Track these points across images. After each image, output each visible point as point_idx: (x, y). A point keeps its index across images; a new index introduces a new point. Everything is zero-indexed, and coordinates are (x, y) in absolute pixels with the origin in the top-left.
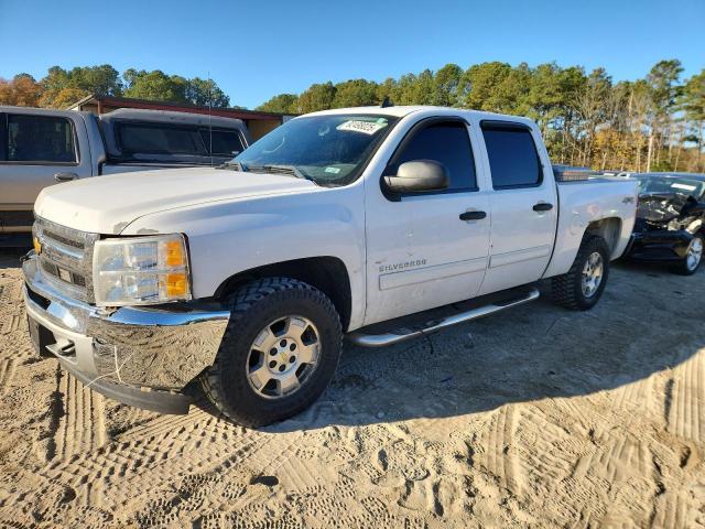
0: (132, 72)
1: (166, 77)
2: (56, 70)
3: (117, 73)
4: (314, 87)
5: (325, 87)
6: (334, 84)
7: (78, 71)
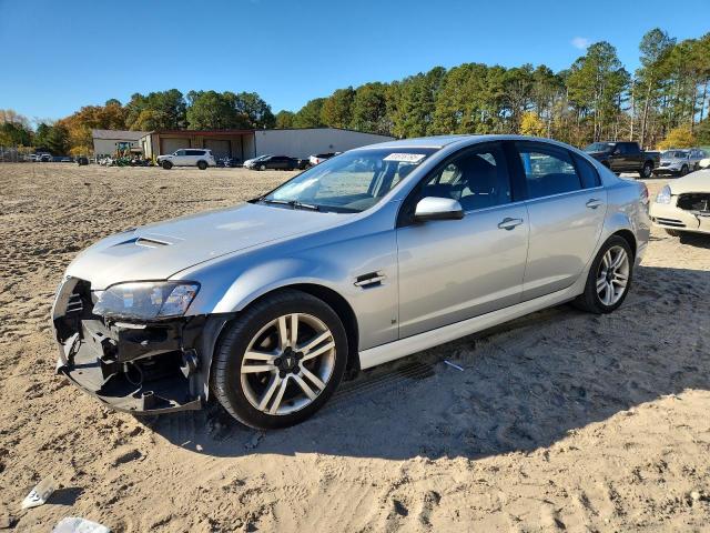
0: (193, 93)
1: (217, 96)
2: (137, 97)
3: (181, 95)
4: (338, 91)
5: (345, 91)
6: (354, 88)
7: (153, 95)
